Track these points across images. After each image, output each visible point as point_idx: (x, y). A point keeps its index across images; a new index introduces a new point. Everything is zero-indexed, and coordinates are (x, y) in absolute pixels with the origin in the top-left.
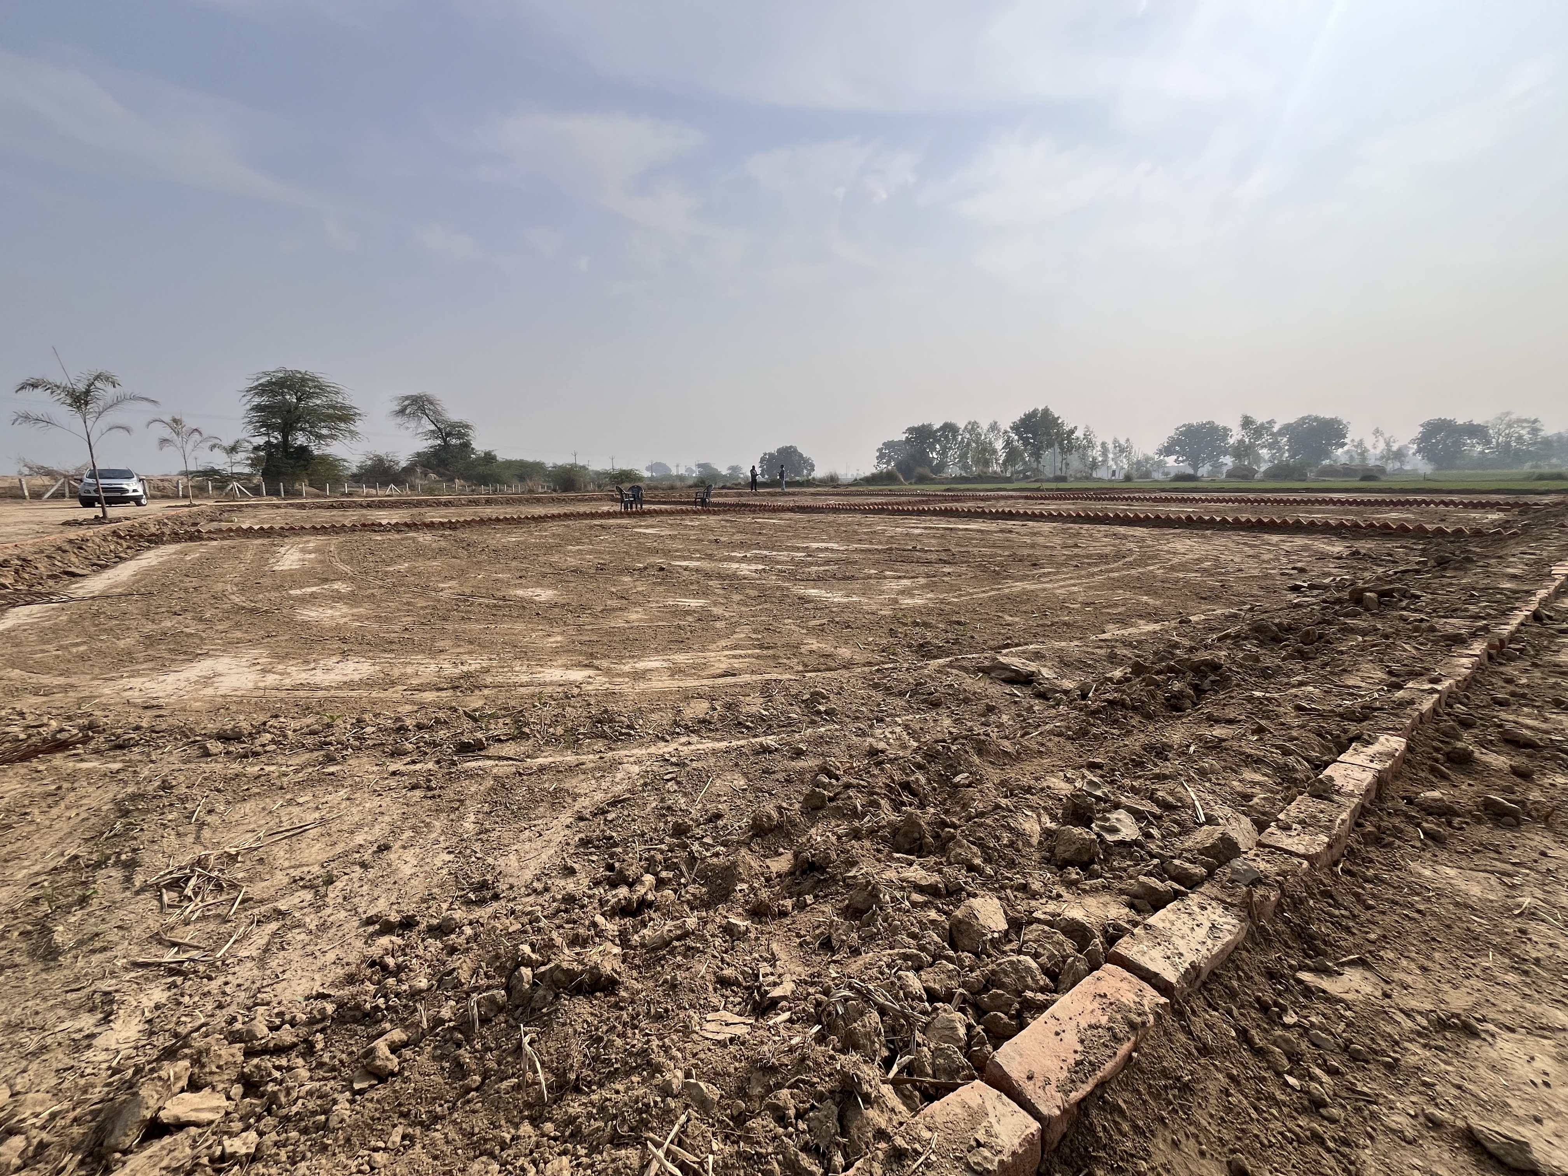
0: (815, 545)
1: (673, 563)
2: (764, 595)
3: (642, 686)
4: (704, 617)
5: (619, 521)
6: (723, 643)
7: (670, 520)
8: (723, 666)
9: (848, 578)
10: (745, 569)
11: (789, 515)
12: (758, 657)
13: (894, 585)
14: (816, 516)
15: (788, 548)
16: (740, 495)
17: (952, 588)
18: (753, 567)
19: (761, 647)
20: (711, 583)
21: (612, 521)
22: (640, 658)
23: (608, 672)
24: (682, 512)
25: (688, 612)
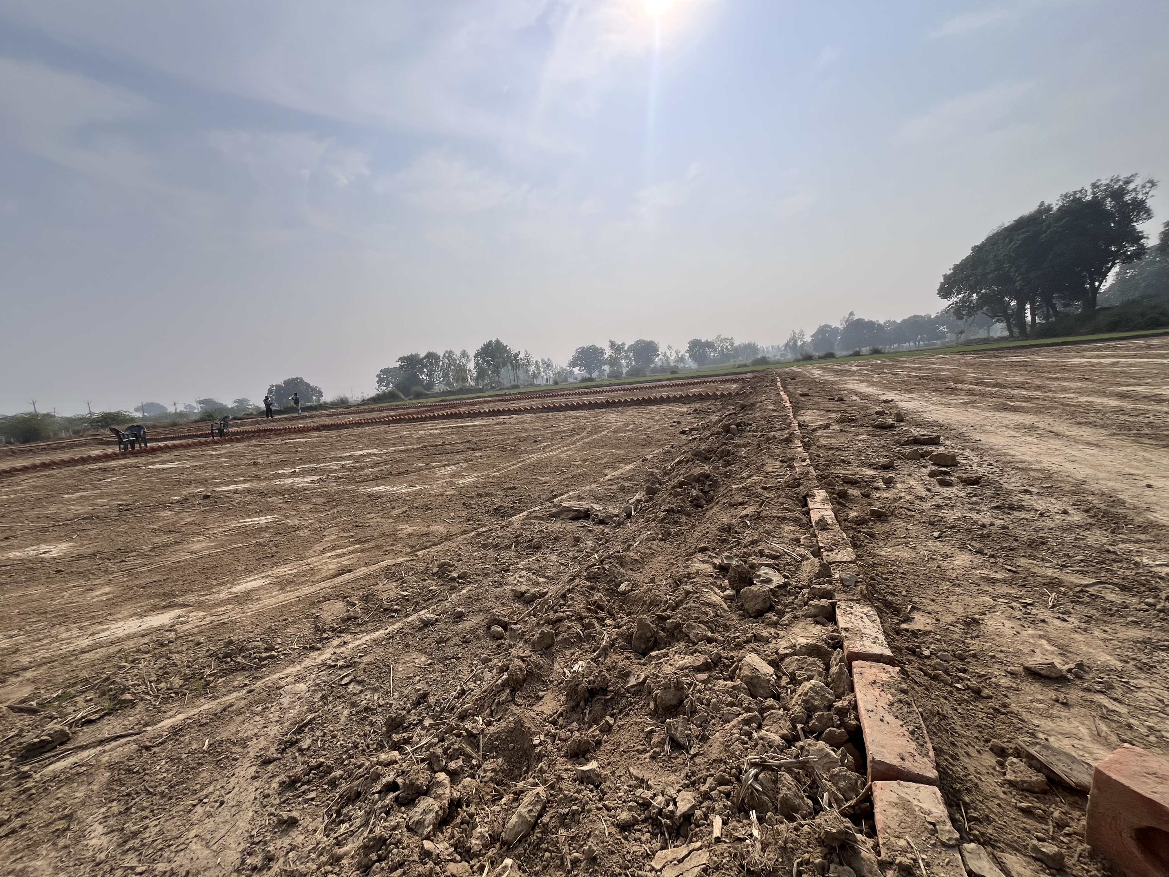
0: (357, 453)
1: (217, 490)
2: (331, 500)
3: (252, 608)
4: (280, 530)
5: (123, 462)
6: (318, 547)
7: (190, 452)
8: (333, 566)
9: (403, 473)
10: (300, 482)
11: (316, 434)
12: (362, 551)
13: (444, 472)
14: (342, 431)
15: (332, 459)
16: (257, 423)
17: (489, 467)
18: (309, 479)
19: (359, 541)
20: (270, 500)
21: (113, 463)
22: (234, 582)
23: (200, 606)
24: (201, 444)
25: (261, 529)
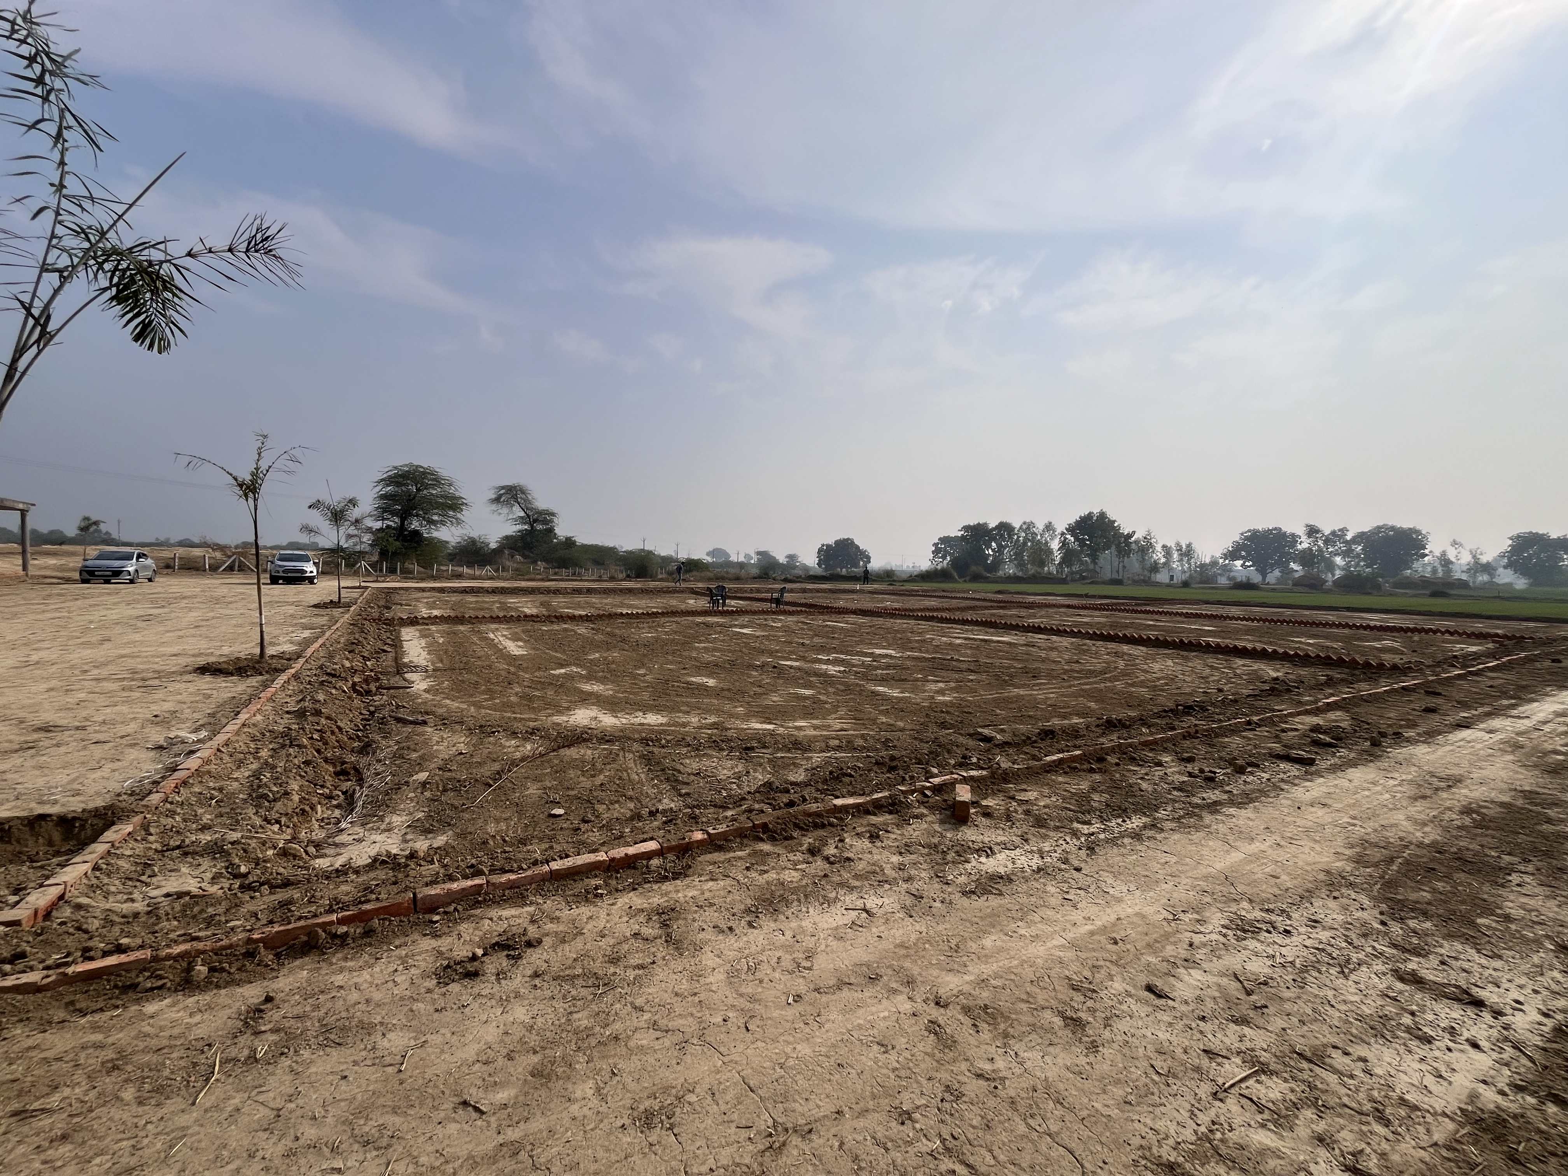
2: (848, 689)
3: (802, 733)
4: (815, 700)
6: (834, 716)
8: (839, 726)
9: (903, 680)
10: (832, 669)
13: (933, 687)
14: (876, 621)
15: (858, 654)
17: (973, 691)
18: (837, 669)
20: (811, 678)
22: (795, 720)
24: (763, 612)
25: (806, 698)
